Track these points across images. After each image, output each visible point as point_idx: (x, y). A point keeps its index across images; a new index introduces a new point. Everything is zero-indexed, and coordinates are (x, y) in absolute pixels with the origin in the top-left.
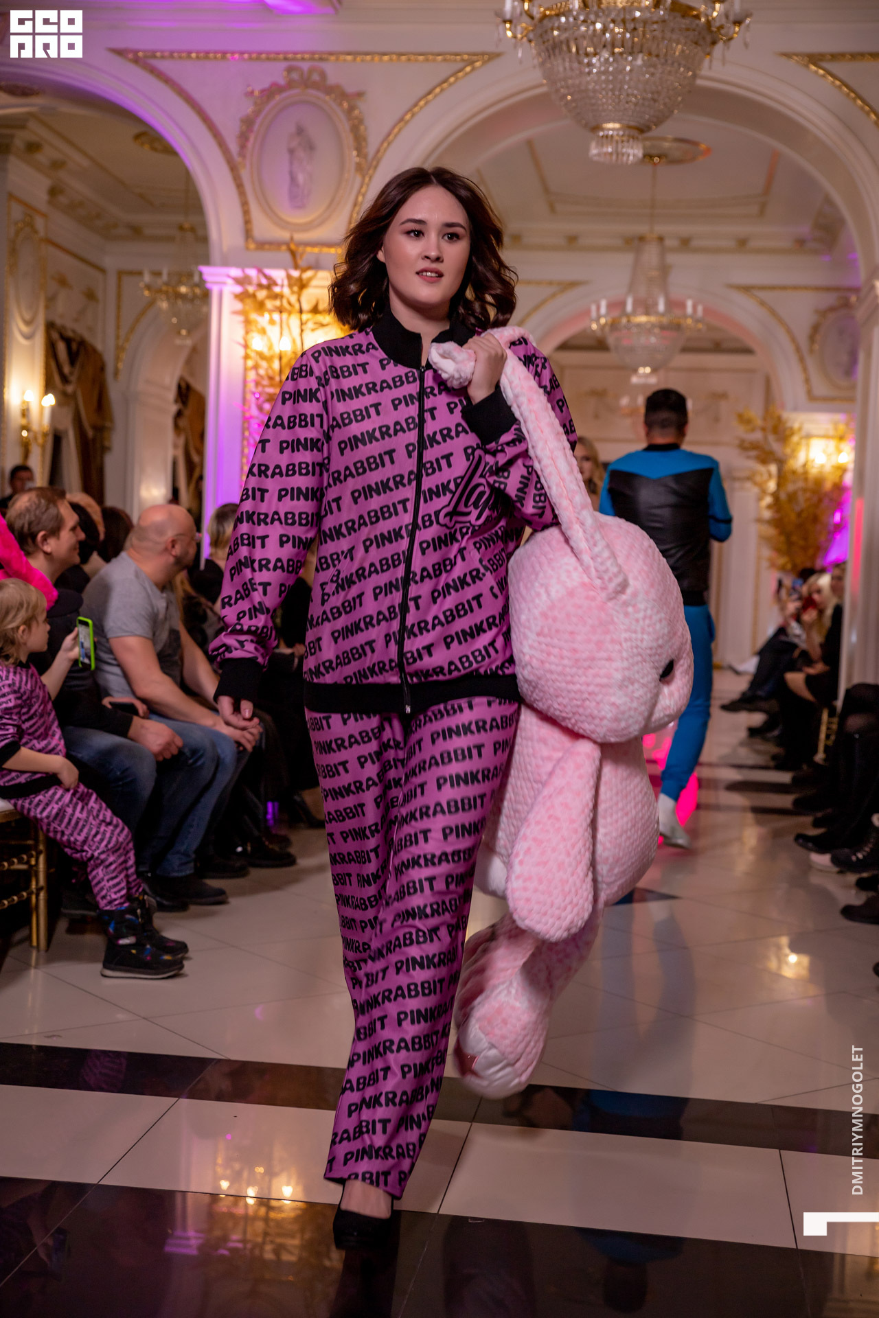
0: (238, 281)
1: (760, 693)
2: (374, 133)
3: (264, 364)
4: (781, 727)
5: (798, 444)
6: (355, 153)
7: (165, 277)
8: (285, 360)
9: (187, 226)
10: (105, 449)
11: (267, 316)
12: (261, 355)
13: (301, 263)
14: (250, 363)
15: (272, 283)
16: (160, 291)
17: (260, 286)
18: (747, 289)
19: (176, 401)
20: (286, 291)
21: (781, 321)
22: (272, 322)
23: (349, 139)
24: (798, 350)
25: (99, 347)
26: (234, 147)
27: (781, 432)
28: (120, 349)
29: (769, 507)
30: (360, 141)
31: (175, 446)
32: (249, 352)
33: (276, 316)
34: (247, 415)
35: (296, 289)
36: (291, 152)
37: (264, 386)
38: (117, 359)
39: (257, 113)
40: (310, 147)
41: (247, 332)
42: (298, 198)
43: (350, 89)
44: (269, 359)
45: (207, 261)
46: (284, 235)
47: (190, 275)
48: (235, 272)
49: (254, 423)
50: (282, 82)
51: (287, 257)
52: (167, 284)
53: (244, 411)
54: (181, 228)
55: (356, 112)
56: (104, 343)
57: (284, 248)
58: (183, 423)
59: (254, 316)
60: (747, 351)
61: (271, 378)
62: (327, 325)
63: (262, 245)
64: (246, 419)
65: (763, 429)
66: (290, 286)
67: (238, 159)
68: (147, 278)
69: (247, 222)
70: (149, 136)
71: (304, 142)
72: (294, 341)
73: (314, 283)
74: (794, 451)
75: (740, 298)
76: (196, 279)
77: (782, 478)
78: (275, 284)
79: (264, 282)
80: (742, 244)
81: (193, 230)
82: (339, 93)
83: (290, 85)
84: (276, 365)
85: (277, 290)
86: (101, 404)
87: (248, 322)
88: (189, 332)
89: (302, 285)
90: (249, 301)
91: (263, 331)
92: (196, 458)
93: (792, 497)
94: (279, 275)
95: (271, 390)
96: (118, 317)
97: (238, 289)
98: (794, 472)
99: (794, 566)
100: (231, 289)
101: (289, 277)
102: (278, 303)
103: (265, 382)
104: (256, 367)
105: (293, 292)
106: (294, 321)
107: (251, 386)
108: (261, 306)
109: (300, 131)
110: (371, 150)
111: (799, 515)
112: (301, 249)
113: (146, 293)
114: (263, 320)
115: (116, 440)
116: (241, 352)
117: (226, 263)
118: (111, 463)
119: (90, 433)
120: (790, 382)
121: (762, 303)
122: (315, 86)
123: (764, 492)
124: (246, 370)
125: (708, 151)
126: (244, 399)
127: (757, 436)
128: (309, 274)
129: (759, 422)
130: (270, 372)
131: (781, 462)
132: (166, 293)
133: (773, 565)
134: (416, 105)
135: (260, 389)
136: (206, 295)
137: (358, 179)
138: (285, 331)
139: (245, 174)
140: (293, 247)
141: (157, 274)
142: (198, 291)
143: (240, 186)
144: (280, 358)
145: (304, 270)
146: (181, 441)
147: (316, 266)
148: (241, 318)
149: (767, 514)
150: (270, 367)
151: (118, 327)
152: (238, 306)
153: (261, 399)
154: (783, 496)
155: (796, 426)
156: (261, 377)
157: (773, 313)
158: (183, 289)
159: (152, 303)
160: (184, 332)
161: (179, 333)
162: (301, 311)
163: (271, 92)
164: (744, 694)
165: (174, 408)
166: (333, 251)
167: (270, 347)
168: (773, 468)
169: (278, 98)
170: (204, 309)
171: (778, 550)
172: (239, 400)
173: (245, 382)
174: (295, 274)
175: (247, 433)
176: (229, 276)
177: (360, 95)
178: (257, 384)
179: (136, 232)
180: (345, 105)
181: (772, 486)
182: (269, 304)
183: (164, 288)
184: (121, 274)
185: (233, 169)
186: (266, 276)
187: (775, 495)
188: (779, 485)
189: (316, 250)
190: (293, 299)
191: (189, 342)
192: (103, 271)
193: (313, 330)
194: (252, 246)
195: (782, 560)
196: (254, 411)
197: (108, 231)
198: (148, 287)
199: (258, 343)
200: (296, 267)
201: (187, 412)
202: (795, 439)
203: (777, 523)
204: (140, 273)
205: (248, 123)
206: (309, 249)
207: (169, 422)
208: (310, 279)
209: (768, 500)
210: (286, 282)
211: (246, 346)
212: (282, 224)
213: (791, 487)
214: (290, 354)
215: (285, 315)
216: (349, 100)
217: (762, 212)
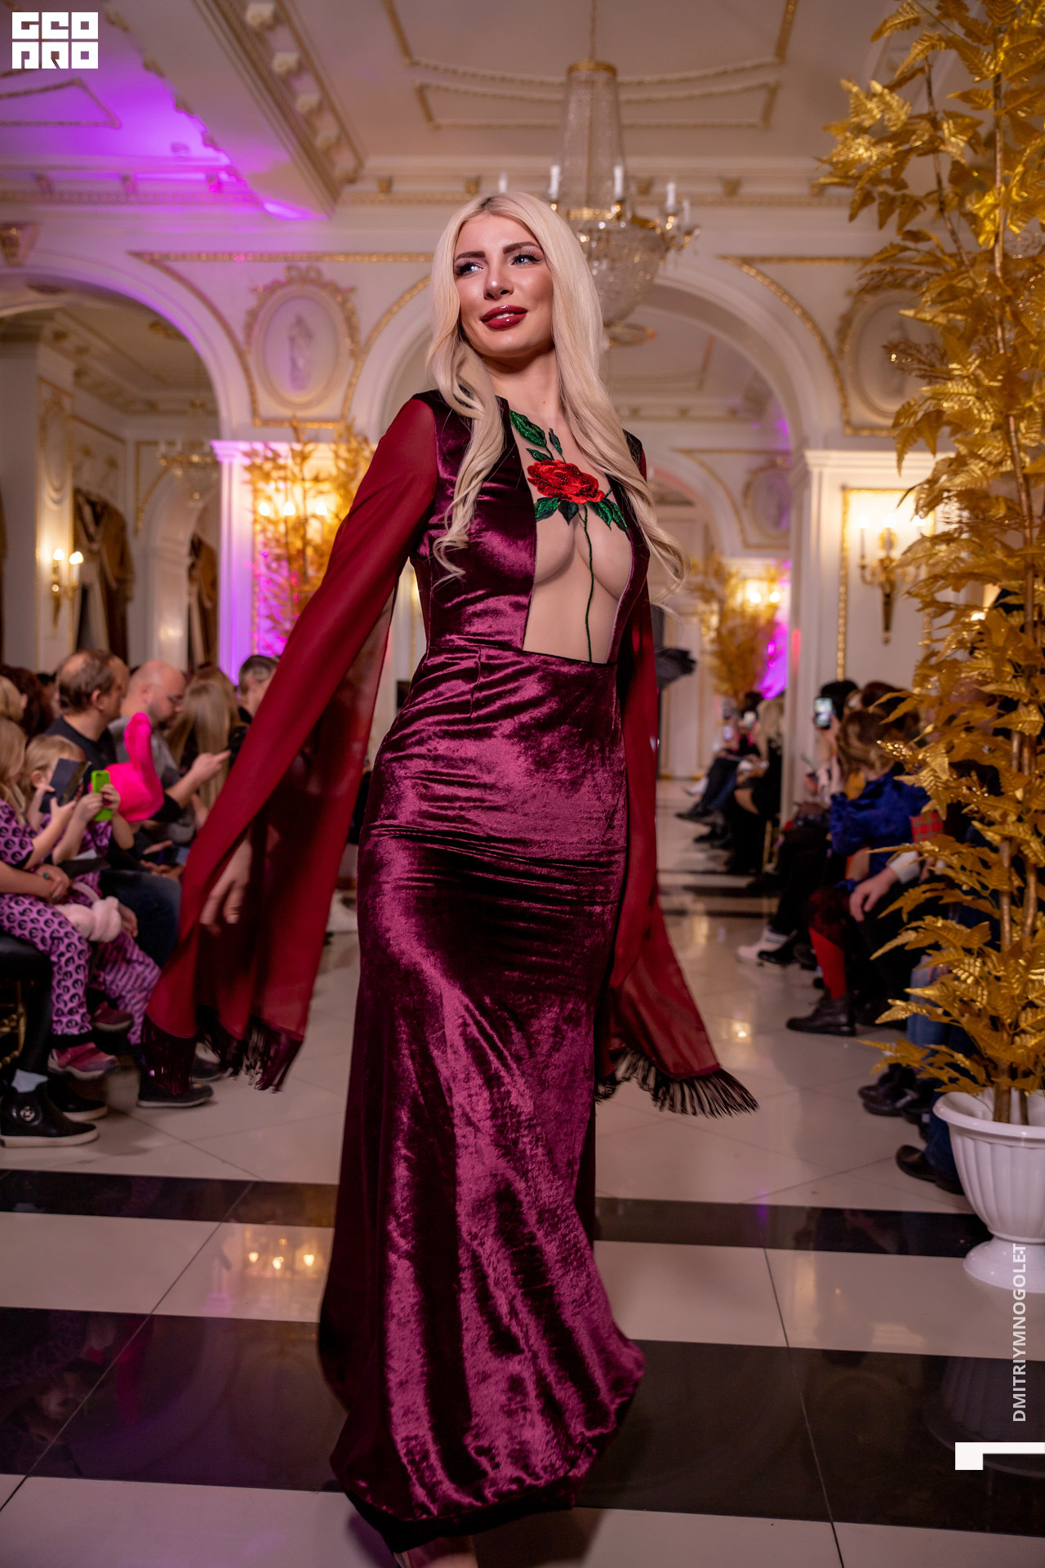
0: (247, 454)
1: (710, 807)
2: (366, 321)
3: (271, 528)
4: (729, 836)
5: (736, 586)
6: (348, 341)
7: (179, 447)
8: (290, 524)
9: (198, 402)
10: (127, 599)
11: (272, 485)
12: (268, 520)
13: (303, 437)
14: (258, 527)
15: (276, 456)
16: (174, 460)
17: (267, 459)
18: (689, 452)
19: (191, 554)
20: (290, 462)
21: (718, 480)
22: (277, 490)
23: (342, 328)
24: (734, 504)
25: (120, 507)
26: (240, 335)
27: (722, 576)
28: (139, 510)
29: (713, 641)
30: (352, 330)
31: (190, 594)
32: (258, 518)
33: (281, 485)
34: (258, 572)
35: (298, 460)
36: (292, 340)
37: (271, 548)
38: (137, 519)
39: (261, 306)
40: (308, 335)
41: (255, 498)
42: (298, 379)
43: (343, 283)
44: (275, 523)
45: (218, 437)
46: (286, 412)
47: (201, 444)
48: (244, 446)
49: (263, 579)
50: (282, 278)
51: (289, 431)
52: (182, 453)
53: (254, 569)
54: (193, 405)
55: (349, 305)
56: (125, 505)
57: (287, 425)
58: (196, 573)
59: (261, 485)
60: (688, 503)
61: (278, 541)
62: (328, 492)
63: (267, 422)
64: (256, 576)
65: (706, 573)
66: (294, 457)
67: (244, 347)
68: (163, 448)
69: (254, 401)
70: (161, 325)
71: (302, 331)
72: (297, 508)
73: (316, 454)
74: (733, 594)
75: (684, 460)
76: (207, 449)
77: (723, 615)
78: (279, 456)
79: (270, 454)
80: (684, 413)
81: (203, 406)
82: (334, 289)
83: (289, 282)
84: (282, 528)
85: (281, 461)
86: (123, 559)
87: (256, 492)
88: (202, 495)
89: (303, 457)
90: (257, 473)
91: (269, 499)
92: (208, 604)
93: (732, 632)
94: (282, 448)
95: (278, 551)
96: (137, 483)
97: (247, 462)
98: (733, 611)
99: (736, 694)
100: (239, 462)
101: (292, 450)
102: (282, 473)
103: (273, 544)
104: (264, 531)
105: (296, 464)
106: (297, 490)
107: (260, 547)
108: (267, 477)
109: (300, 322)
110: (363, 336)
111: (739, 647)
112: (301, 426)
113: (163, 463)
114: (270, 488)
115: (137, 590)
116: (250, 517)
117: (235, 438)
118: (133, 611)
119: (114, 585)
120: (728, 532)
121: (702, 464)
122: (313, 282)
123: (709, 628)
124: (254, 534)
125: (653, 336)
126: (254, 559)
127: (699, 579)
128: (310, 447)
129: (701, 566)
130: (277, 535)
131: (722, 602)
132: (181, 463)
133: (717, 691)
134: (402, 297)
135: (267, 550)
136: (216, 465)
137: (352, 363)
138: (289, 497)
139: (251, 360)
140: (295, 423)
141: (171, 444)
142: (209, 460)
143: (246, 370)
144: (286, 521)
145: (305, 444)
146: (195, 590)
147: (316, 439)
148: (249, 488)
149: (709, 647)
150: (276, 531)
151: (137, 490)
152: (247, 476)
153: (269, 559)
154: (724, 631)
155: (734, 570)
156: (269, 539)
157: (712, 472)
158: (195, 458)
159: (166, 470)
160: (197, 496)
161: (191, 497)
162: (303, 479)
163: (272, 288)
164: (696, 806)
165: (187, 561)
166: (330, 426)
167: (276, 512)
168: (715, 607)
169: (279, 293)
170: (215, 475)
171: (721, 679)
172: (248, 559)
173: (254, 544)
174: (297, 447)
175: (257, 589)
176: (237, 450)
177: (352, 290)
178: (265, 545)
179: (152, 407)
180: (339, 299)
181: (714, 621)
182: (275, 474)
183: (180, 459)
184: (139, 444)
185: (241, 355)
186: (273, 451)
187: (718, 630)
188: (722, 621)
189: (315, 426)
190: (296, 470)
191: (200, 505)
192: (121, 441)
193: (315, 497)
194: (258, 422)
195: (725, 687)
196: (262, 570)
197: (126, 407)
198: (164, 457)
199: (265, 509)
200: (298, 440)
201: (200, 564)
202: (733, 581)
203: (721, 654)
204: (155, 443)
205: (253, 315)
206: (310, 426)
207: (183, 573)
208: (310, 452)
209: (713, 634)
210: (290, 455)
211: (254, 512)
212: (286, 403)
213: (730, 623)
214: (294, 518)
215: (289, 484)
216: (342, 294)
217: (701, 385)
